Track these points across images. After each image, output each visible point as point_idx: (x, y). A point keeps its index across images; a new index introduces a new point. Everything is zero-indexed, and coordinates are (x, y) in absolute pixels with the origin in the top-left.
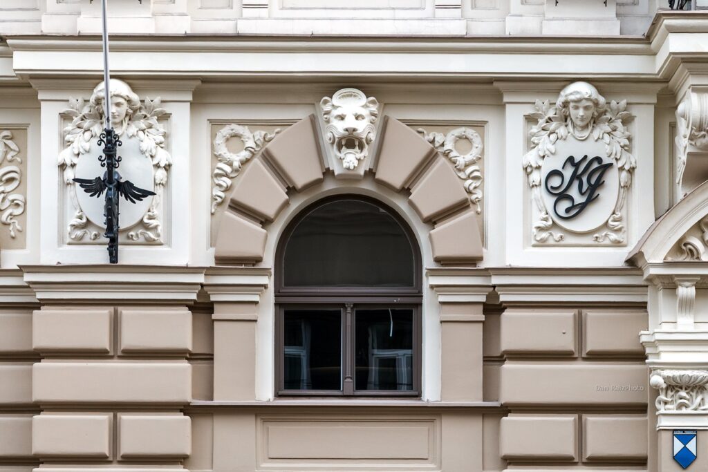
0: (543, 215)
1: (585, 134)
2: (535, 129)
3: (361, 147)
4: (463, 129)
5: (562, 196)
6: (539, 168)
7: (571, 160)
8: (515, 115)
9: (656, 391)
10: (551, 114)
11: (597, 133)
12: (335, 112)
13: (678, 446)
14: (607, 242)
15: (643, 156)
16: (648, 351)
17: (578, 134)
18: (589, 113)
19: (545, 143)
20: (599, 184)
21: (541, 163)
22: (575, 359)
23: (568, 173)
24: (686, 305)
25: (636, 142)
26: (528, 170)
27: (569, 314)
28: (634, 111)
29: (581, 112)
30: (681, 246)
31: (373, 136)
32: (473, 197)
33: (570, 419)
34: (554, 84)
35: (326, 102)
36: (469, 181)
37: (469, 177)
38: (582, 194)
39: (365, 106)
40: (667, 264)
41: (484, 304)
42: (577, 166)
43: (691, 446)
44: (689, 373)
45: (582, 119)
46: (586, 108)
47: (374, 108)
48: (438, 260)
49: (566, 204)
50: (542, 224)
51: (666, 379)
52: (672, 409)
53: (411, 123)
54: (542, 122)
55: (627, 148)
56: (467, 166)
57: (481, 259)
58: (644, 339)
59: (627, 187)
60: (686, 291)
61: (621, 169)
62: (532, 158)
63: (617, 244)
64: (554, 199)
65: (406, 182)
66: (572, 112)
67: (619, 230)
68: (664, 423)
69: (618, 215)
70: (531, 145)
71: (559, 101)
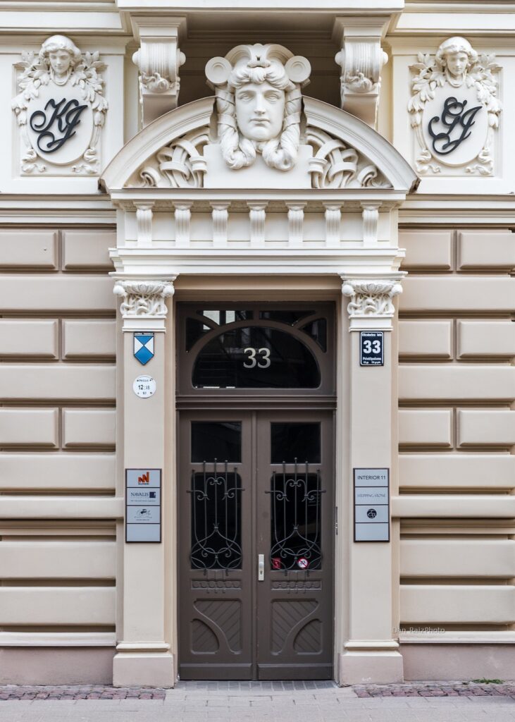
0: (29, 150)
1: (64, 80)
2: (22, 76)
5: (44, 133)
6: (25, 109)
7: (51, 102)
8: (5, 64)
9: (121, 299)
10: (35, 63)
11: (74, 79)
13: (138, 345)
14: (84, 172)
15: (114, 99)
16: (116, 265)
17: (58, 80)
18: (66, 63)
19: (31, 88)
20: (76, 123)
21: (27, 105)
22: (56, 272)
23: (50, 113)
24: (144, 225)
25: (108, 88)
26: (16, 111)
27: (50, 234)
28: (107, 61)
29: (58, 61)
30: (140, 175)
33: (50, 323)
34: (36, 37)
38: (62, 131)
40: (126, 190)
42: (57, 107)
43: (149, 346)
44: (146, 283)
45: (60, 67)
46: (62, 58)
49: (48, 140)
50: (28, 157)
51: (127, 289)
52: (133, 314)
54: (28, 70)
55: (101, 92)
58: (112, 255)
59: (100, 126)
60: (145, 213)
61: (95, 110)
62: (20, 101)
63: (92, 174)
64: (37, 136)
66: (52, 61)
67: (93, 163)
68: (128, 326)
69: (93, 149)
70: (19, 90)
71: (41, 52)
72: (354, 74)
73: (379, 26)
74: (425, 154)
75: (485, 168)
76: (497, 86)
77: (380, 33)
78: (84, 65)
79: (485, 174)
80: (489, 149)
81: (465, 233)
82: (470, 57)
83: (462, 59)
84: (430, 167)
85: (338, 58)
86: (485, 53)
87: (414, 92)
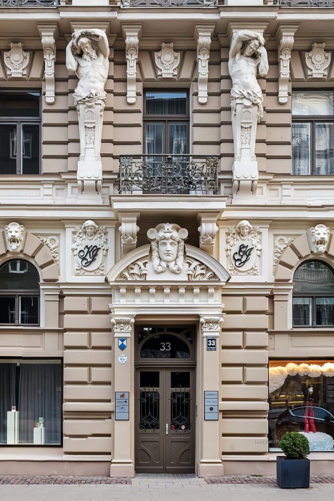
0: (78, 265)
1: (92, 238)
2: (75, 236)
3: (18, 242)
4: (52, 236)
5: (84, 259)
6: (77, 249)
7: (87, 246)
8: (69, 231)
9: (114, 324)
10: (80, 231)
11: (96, 237)
12: (9, 230)
13: (120, 343)
14: (99, 274)
15: (111, 245)
16: (111, 311)
17: (89, 238)
18: (93, 231)
19: (79, 241)
20: (96, 254)
21: (77, 247)
22: (88, 313)
23: (86, 251)
24: (123, 295)
25: (109, 241)
26: (73, 250)
27: (86, 298)
28: (108, 230)
29: (90, 230)
30: (121, 275)
31: (22, 238)
32: (56, 259)
33: (86, 333)
35: (6, 227)
36: (55, 254)
37: (54, 252)
38: (91, 258)
39: (19, 228)
40: (116, 281)
41: (59, 295)
42: (89, 248)
43: (125, 343)
44: (124, 318)
45: (90, 232)
46: (91, 229)
47: (22, 229)
48: (44, 280)
49: (85, 261)
50: (77, 268)
51: (116, 320)
52: (118, 330)
53: (35, 234)
54: (78, 234)
55: (106, 243)
56: (54, 249)
57: (58, 280)
58: (110, 307)
59: (106, 256)
60: (123, 290)
61: (104, 249)
62: (74, 246)
63: (102, 275)
64: (81, 260)
65: (33, 254)
66: (87, 230)
67: (103, 270)
68: (116, 335)
69: (103, 265)
70: (74, 242)
71: (83, 227)
72: (205, 235)
73: (215, 216)
74: (232, 267)
75: (255, 272)
76: (260, 239)
77: (216, 219)
78: (99, 232)
79: (255, 274)
80: (257, 264)
81: (248, 298)
82: (249, 228)
83: (247, 229)
84: (234, 272)
85: (199, 229)
86: (255, 227)
87: (227, 243)
